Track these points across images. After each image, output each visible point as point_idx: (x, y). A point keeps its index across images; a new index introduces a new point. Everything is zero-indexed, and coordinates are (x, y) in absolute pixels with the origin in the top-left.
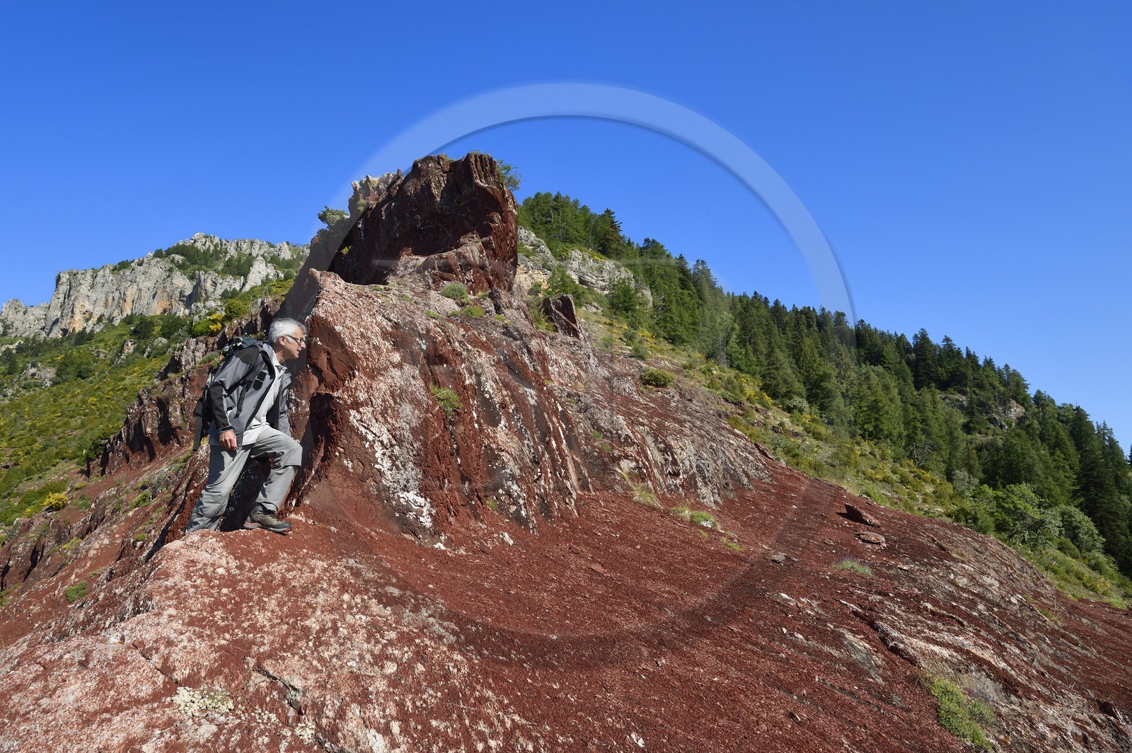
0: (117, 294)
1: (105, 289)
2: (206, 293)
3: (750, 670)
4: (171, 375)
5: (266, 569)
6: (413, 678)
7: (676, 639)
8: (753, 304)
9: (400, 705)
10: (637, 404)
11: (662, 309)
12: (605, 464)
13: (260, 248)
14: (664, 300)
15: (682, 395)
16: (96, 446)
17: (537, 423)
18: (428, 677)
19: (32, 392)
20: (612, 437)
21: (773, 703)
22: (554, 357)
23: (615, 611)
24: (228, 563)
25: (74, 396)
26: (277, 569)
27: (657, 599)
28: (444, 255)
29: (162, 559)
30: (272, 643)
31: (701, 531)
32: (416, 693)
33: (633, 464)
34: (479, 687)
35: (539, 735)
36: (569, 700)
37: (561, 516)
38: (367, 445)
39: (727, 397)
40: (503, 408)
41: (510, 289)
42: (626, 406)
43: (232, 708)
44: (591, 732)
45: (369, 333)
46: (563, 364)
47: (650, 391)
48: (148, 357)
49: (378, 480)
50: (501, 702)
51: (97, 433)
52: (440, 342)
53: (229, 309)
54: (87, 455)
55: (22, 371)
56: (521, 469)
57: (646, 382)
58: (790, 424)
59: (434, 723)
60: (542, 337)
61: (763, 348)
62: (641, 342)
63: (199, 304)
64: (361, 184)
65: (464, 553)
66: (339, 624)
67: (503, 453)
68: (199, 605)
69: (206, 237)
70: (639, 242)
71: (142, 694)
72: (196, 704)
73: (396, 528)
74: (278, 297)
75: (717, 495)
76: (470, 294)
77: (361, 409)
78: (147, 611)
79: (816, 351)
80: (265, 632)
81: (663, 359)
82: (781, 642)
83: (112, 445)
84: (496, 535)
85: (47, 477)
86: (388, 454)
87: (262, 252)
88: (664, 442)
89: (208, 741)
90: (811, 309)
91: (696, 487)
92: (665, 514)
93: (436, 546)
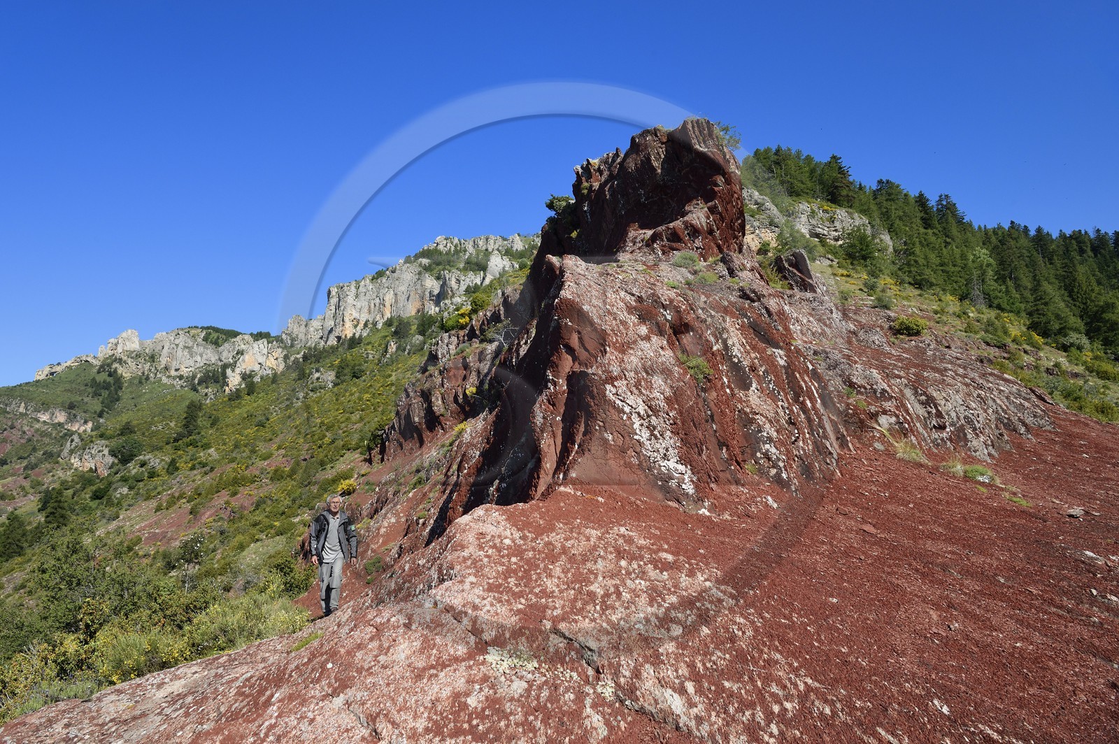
0: (377, 301)
1: (368, 297)
2: (452, 291)
3: (1057, 635)
4: (431, 368)
5: (547, 539)
6: (700, 641)
7: (967, 602)
8: (1010, 235)
9: (692, 666)
10: (890, 355)
11: (905, 253)
12: (862, 421)
13: (495, 243)
14: (905, 243)
15: (939, 343)
16: (375, 437)
17: (788, 383)
18: (715, 639)
19: (318, 394)
20: (866, 393)
21: (1089, 671)
22: (795, 315)
23: (895, 573)
24: (512, 534)
25: (352, 395)
26: (556, 538)
27: (940, 560)
28: (671, 225)
29: (455, 533)
30: (563, 607)
31: (978, 486)
32: (705, 654)
33: (893, 419)
34: (766, 650)
35: (835, 699)
36: (860, 664)
37: (824, 477)
38: (625, 418)
39: (989, 340)
40: (753, 371)
41: (740, 251)
42: (877, 358)
43: (537, 666)
44: (889, 698)
45: (615, 309)
46: (805, 321)
47: (902, 341)
48: (409, 354)
49: (638, 450)
50: (791, 665)
51: (374, 425)
52: (684, 311)
53: (474, 303)
54: (368, 445)
55: (309, 376)
56: (777, 431)
57: (897, 332)
58: (1067, 364)
59: (727, 684)
60: (780, 295)
61: (1027, 282)
62: (883, 291)
63: (446, 301)
64: (582, 168)
65: (729, 518)
66: (621, 589)
67: (758, 417)
68: (494, 573)
69: (446, 239)
70: (871, 184)
71: (459, 653)
72: (505, 662)
73: (660, 496)
74: (517, 286)
75: (990, 448)
76: (700, 260)
77: (616, 383)
78: (451, 579)
79: (1093, 280)
80: (555, 597)
81: (910, 306)
82: (1092, 605)
83: (387, 435)
84: (759, 499)
85: (337, 466)
86: (645, 424)
87: (497, 246)
88: (925, 394)
89: (521, 696)
90: (1083, 232)
91: (966, 440)
92: (933, 470)
93: (701, 512)
